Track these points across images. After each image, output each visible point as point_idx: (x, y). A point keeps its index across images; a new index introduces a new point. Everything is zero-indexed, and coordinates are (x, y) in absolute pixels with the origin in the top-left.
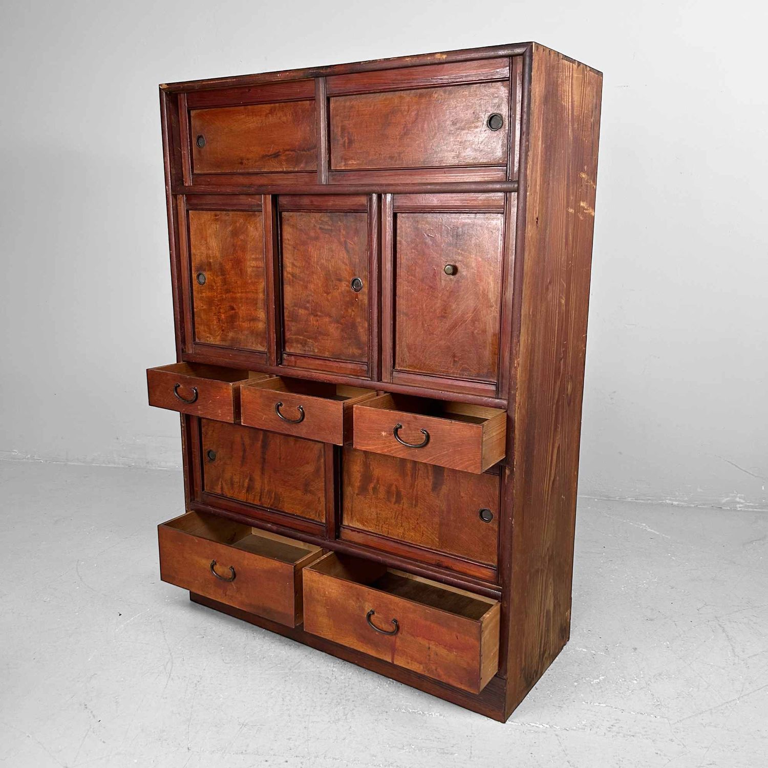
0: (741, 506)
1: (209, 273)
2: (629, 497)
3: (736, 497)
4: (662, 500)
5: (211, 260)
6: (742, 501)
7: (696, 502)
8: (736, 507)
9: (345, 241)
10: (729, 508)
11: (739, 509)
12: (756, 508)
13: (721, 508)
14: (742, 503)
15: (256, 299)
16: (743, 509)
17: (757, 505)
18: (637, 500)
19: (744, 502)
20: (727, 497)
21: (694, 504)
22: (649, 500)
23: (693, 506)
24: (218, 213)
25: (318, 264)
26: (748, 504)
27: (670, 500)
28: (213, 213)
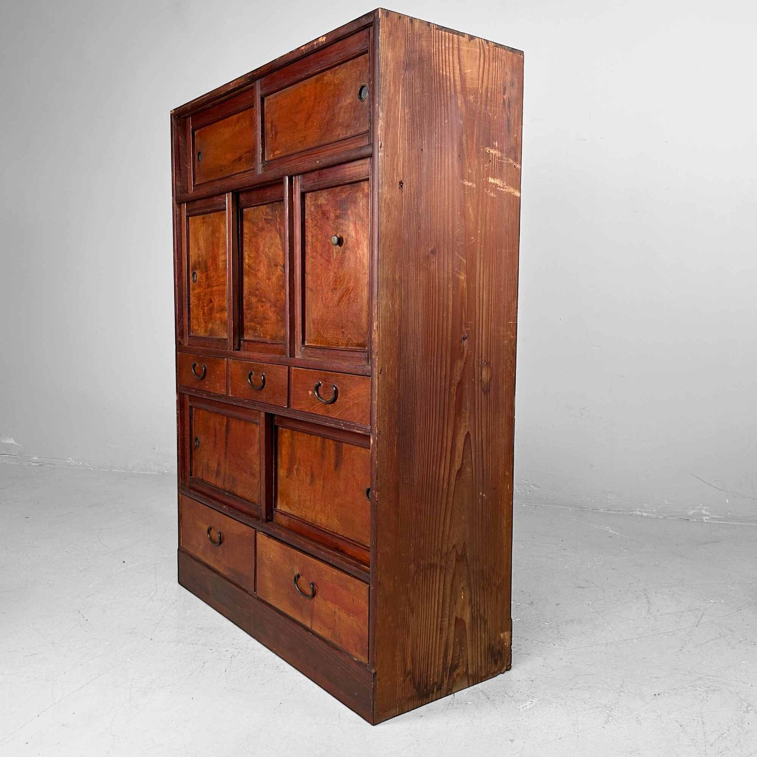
0: (708, 518)
1: (199, 271)
2: (601, 508)
3: (702, 509)
4: (633, 511)
5: (200, 260)
6: (707, 513)
7: (664, 514)
8: (702, 519)
9: (280, 228)
10: (695, 520)
11: (705, 521)
12: (722, 521)
13: (688, 520)
14: (708, 516)
15: (224, 291)
16: (709, 521)
17: (722, 517)
18: (609, 511)
19: (710, 514)
20: (693, 509)
21: (662, 516)
22: (620, 511)
23: (661, 517)
24: (205, 215)
25: (263, 253)
26: (714, 517)
27: (640, 511)
28: (202, 216)
